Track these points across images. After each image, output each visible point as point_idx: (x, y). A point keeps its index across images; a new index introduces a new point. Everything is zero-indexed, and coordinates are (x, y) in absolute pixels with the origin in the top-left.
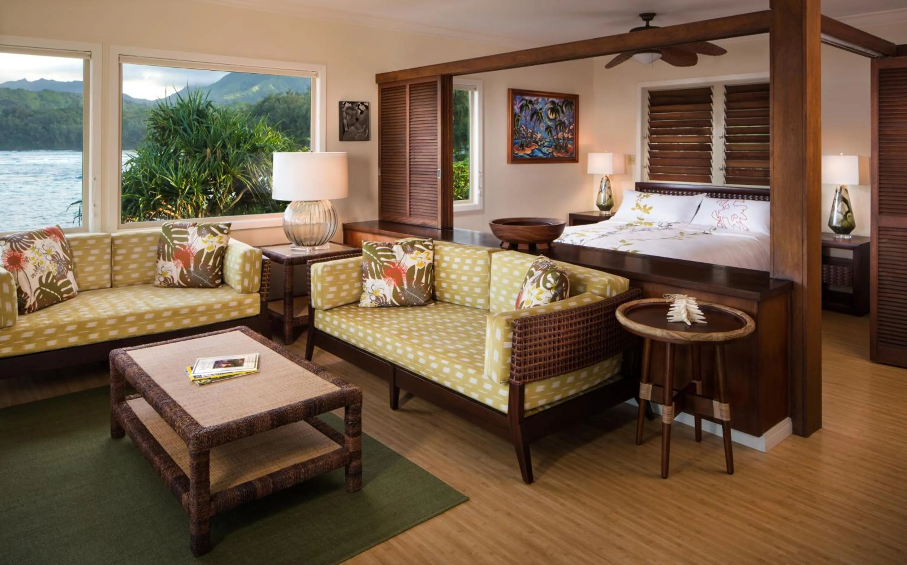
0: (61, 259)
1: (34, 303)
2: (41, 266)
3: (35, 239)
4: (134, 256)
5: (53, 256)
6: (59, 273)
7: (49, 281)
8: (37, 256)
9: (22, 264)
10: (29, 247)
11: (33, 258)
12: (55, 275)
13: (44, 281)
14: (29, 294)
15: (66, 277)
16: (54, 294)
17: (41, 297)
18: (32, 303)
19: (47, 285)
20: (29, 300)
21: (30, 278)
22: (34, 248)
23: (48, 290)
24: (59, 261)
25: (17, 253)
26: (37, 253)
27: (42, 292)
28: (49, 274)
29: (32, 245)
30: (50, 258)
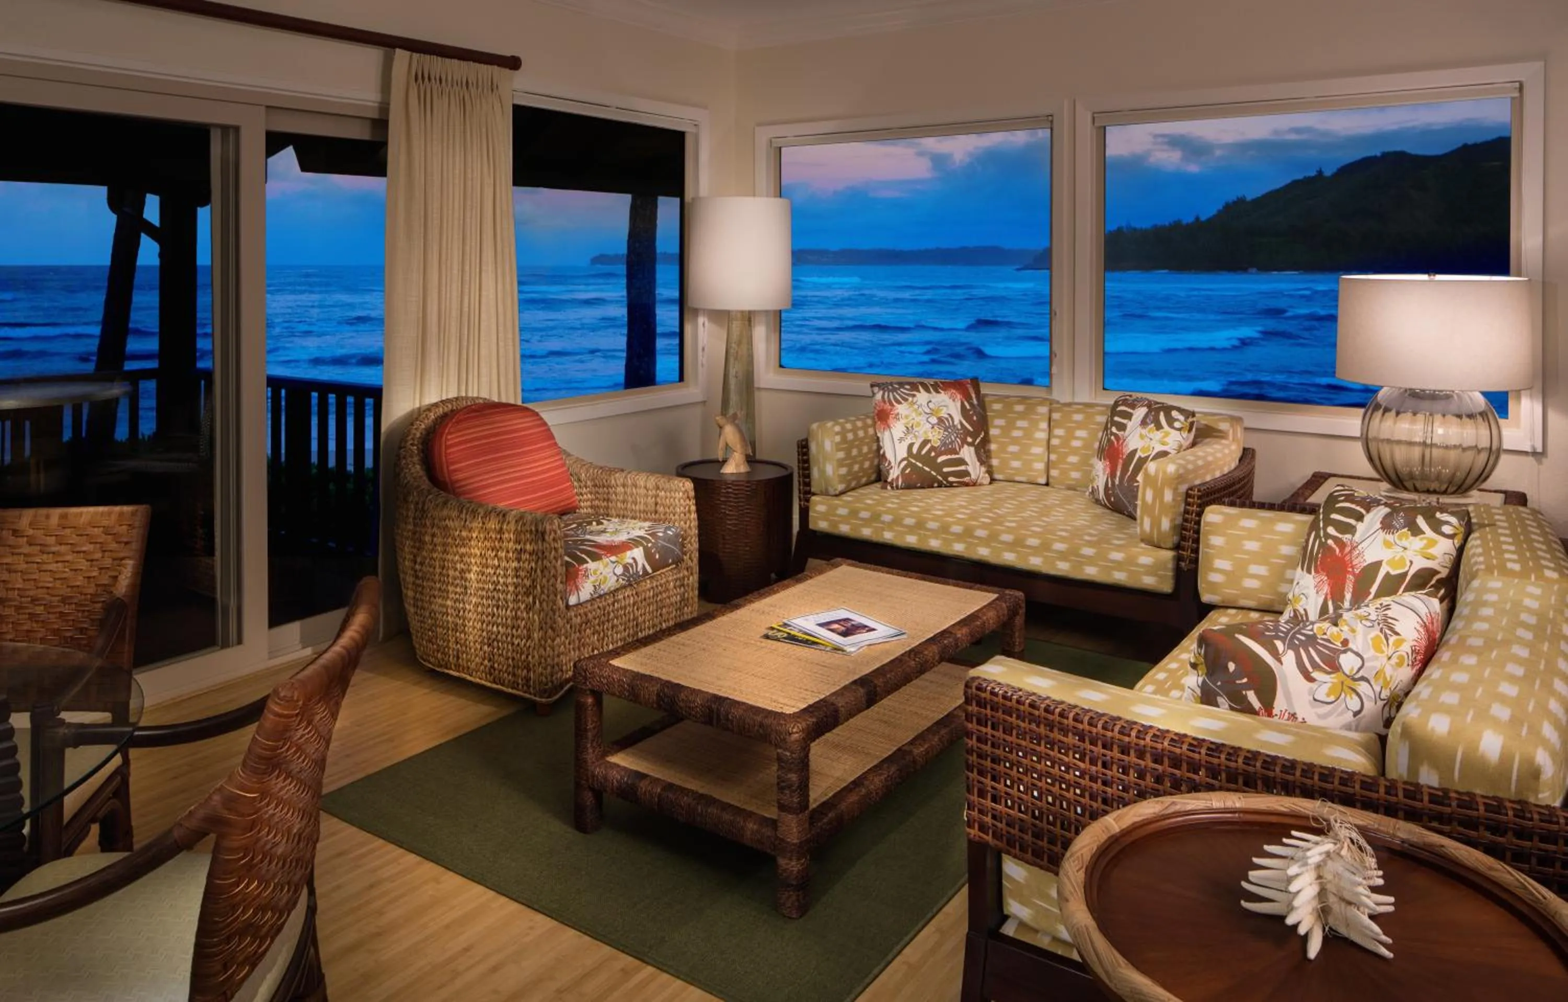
0: (954, 426)
1: (898, 478)
2: (916, 429)
3: (919, 391)
4: (1076, 443)
5: (941, 420)
6: (944, 444)
7: (924, 452)
8: (914, 415)
9: (891, 421)
10: (906, 400)
11: (907, 417)
12: (936, 445)
13: (915, 450)
14: (893, 464)
15: (957, 453)
16: (930, 473)
17: (907, 471)
18: (895, 477)
19: (918, 457)
20: (891, 471)
21: (897, 442)
22: (913, 403)
23: (920, 465)
24: (950, 427)
25: (887, 406)
26: (916, 410)
27: (910, 465)
28: (926, 442)
29: (910, 399)
30: (934, 420)
